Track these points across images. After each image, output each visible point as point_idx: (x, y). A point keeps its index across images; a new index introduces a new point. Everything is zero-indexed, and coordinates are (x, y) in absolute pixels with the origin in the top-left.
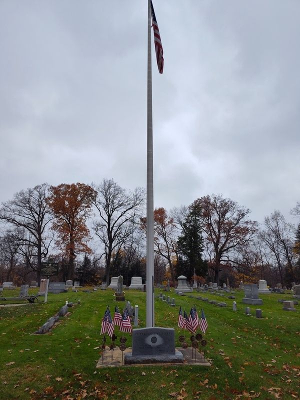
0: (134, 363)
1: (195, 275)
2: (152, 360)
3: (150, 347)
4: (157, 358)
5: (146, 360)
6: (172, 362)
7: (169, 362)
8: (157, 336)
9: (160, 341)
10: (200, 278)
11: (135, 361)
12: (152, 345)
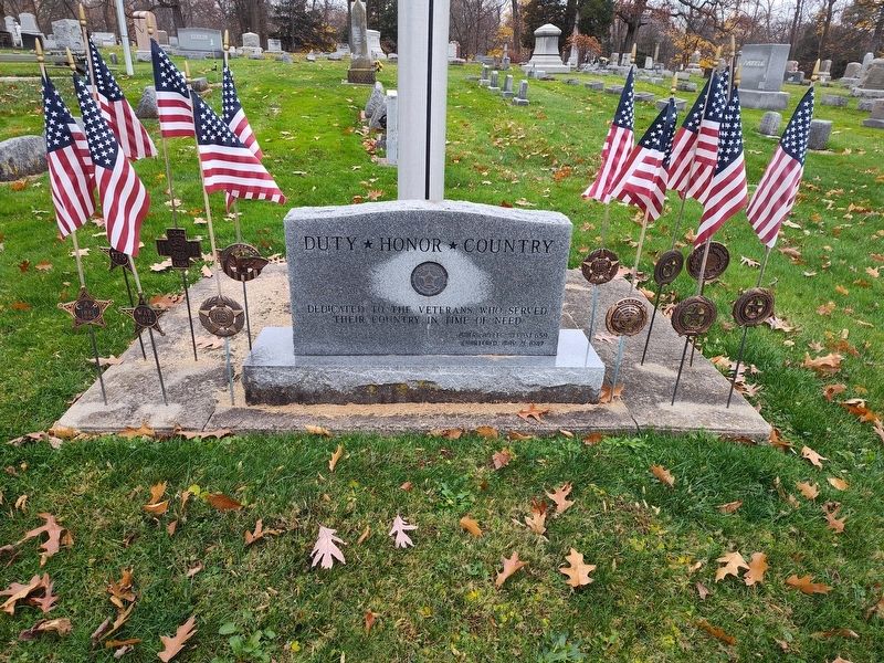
0: (303, 398)
1: (576, 32)
2: (413, 387)
3: (403, 315)
4: (447, 375)
5: (377, 387)
6: (532, 398)
7: (515, 398)
8: (450, 258)
9: (465, 284)
10: (590, 40)
11: (306, 387)
12: (415, 308)
